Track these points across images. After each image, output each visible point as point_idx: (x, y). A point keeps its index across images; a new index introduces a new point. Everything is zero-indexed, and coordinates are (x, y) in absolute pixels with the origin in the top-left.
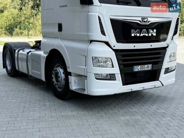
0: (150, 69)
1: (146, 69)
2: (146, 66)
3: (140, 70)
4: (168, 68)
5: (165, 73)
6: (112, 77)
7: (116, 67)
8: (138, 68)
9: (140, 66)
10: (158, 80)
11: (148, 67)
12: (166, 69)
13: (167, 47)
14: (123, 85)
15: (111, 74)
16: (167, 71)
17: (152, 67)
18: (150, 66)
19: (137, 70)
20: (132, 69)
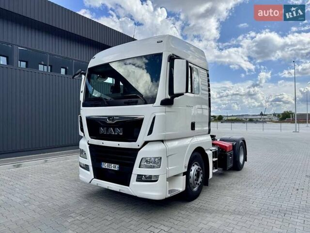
0: (117, 169)
1: (113, 168)
2: (113, 165)
3: (107, 167)
5: (137, 181)
6: (87, 167)
7: (89, 160)
8: (105, 165)
10: (129, 186)
11: (115, 167)
12: (138, 175)
13: (139, 149)
16: (140, 178)
17: (120, 167)
18: (117, 166)
19: (104, 167)
20: (101, 164)
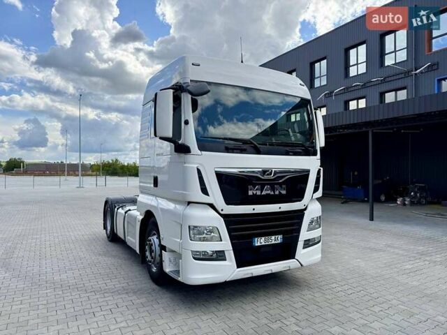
0: (279, 241)
1: (273, 242)
2: (273, 237)
3: (263, 244)
4: (309, 240)
5: (304, 248)
6: (220, 256)
7: (226, 241)
8: (260, 242)
9: (263, 238)
10: (294, 258)
11: (276, 239)
12: (305, 241)
13: (305, 209)
14: (238, 267)
15: (218, 251)
16: (308, 244)
17: (283, 238)
18: (280, 237)
19: (259, 244)
20: (252, 242)
